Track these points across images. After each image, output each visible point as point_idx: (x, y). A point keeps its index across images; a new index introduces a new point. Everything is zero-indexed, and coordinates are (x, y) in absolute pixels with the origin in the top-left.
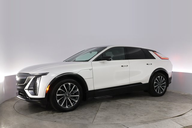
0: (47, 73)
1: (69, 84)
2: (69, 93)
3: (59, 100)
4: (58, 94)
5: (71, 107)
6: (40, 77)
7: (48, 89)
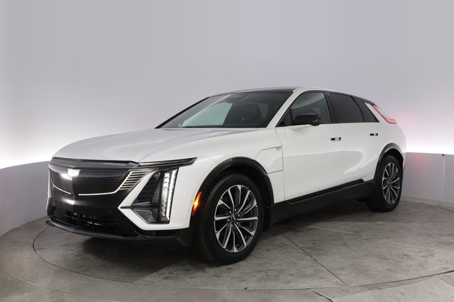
0: (192, 159)
1: (239, 187)
2: (237, 211)
3: (219, 232)
4: (218, 215)
5: (242, 249)
6: (174, 172)
7: (196, 204)
